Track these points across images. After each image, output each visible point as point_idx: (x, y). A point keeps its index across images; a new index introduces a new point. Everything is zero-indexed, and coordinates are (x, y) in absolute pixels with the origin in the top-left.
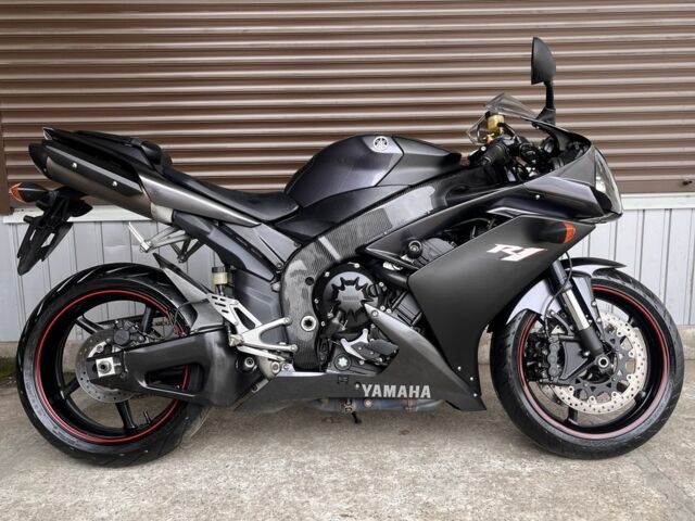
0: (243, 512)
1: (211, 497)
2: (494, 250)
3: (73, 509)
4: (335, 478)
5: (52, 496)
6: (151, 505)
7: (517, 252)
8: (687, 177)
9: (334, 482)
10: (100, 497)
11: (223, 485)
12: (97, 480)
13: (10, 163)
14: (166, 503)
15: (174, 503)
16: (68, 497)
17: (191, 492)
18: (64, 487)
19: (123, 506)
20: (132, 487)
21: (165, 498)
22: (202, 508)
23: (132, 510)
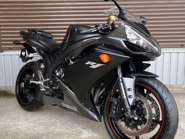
0: (57, 127)
1: (49, 124)
2: (87, 63)
3: (12, 126)
4: (83, 120)
5: (7, 123)
6: (33, 125)
7: (94, 65)
8: (183, 44)
9: (82, 120)
10: (20, 123)
11: (53, 121)
12: (20, 119)
13: (2, 39)
14: (37, 125)
15: (39, 125)
16: (12, 123)
17: (44, 122)
18: (11, 121)
19: (25, 125)
20: (29, 121)
21: (37, 124)
22: (46, 126)
23: (28, 126)
